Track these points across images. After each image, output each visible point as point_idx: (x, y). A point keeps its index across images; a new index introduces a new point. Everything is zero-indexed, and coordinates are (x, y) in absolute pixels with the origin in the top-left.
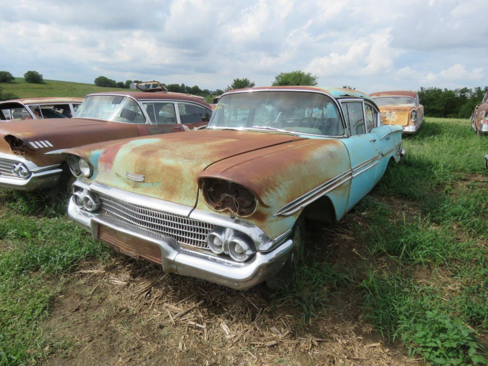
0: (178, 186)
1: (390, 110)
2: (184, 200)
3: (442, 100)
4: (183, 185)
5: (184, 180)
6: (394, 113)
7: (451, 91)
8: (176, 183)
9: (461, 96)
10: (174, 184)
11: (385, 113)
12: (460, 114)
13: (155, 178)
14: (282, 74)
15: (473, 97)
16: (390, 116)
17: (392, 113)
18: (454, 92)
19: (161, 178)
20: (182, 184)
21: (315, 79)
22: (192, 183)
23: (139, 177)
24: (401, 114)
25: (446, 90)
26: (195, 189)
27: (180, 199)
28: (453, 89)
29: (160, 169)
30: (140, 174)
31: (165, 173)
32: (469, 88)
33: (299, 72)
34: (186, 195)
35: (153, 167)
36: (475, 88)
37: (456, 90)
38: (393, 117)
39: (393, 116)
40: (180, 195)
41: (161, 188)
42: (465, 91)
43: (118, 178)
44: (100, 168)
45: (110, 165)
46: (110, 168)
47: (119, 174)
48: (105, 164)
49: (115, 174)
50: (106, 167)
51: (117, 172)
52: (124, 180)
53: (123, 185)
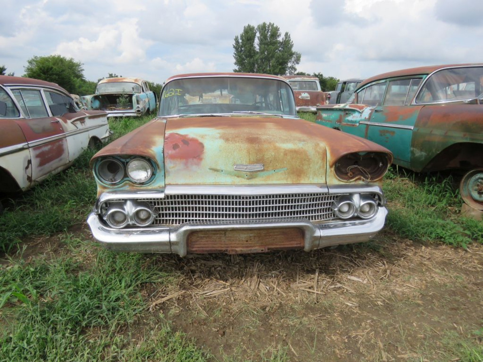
0: (305, 167)
2: (313, 179)
4: (311, 166)
5: (311, 160)
8: (303, 164)
10: (301, 166)
13: (277, 164)
14: (36, 57)
19: (285, 162)
20: (309, 164)
21: (79, 65)
22: (320, 161)
23: (257, 166)
26: (323, 167)
27: (309, 179)
29: (282, 154)
30: (257, 163)
31: (289, 157)
33: (59, 57)
34: (315, 174)
35: (273, 154)
40: (308, 176)
41: (285, 173)
43: (216, 173)
44: (173, 167)
45: (195, 160)
46: (198, 164)
47: (218, 168)
48: (184, 161)
49: (208, 170)
50: (186, 164)
51: (214, 167)
52: (229, 174)
53: (228, 180)
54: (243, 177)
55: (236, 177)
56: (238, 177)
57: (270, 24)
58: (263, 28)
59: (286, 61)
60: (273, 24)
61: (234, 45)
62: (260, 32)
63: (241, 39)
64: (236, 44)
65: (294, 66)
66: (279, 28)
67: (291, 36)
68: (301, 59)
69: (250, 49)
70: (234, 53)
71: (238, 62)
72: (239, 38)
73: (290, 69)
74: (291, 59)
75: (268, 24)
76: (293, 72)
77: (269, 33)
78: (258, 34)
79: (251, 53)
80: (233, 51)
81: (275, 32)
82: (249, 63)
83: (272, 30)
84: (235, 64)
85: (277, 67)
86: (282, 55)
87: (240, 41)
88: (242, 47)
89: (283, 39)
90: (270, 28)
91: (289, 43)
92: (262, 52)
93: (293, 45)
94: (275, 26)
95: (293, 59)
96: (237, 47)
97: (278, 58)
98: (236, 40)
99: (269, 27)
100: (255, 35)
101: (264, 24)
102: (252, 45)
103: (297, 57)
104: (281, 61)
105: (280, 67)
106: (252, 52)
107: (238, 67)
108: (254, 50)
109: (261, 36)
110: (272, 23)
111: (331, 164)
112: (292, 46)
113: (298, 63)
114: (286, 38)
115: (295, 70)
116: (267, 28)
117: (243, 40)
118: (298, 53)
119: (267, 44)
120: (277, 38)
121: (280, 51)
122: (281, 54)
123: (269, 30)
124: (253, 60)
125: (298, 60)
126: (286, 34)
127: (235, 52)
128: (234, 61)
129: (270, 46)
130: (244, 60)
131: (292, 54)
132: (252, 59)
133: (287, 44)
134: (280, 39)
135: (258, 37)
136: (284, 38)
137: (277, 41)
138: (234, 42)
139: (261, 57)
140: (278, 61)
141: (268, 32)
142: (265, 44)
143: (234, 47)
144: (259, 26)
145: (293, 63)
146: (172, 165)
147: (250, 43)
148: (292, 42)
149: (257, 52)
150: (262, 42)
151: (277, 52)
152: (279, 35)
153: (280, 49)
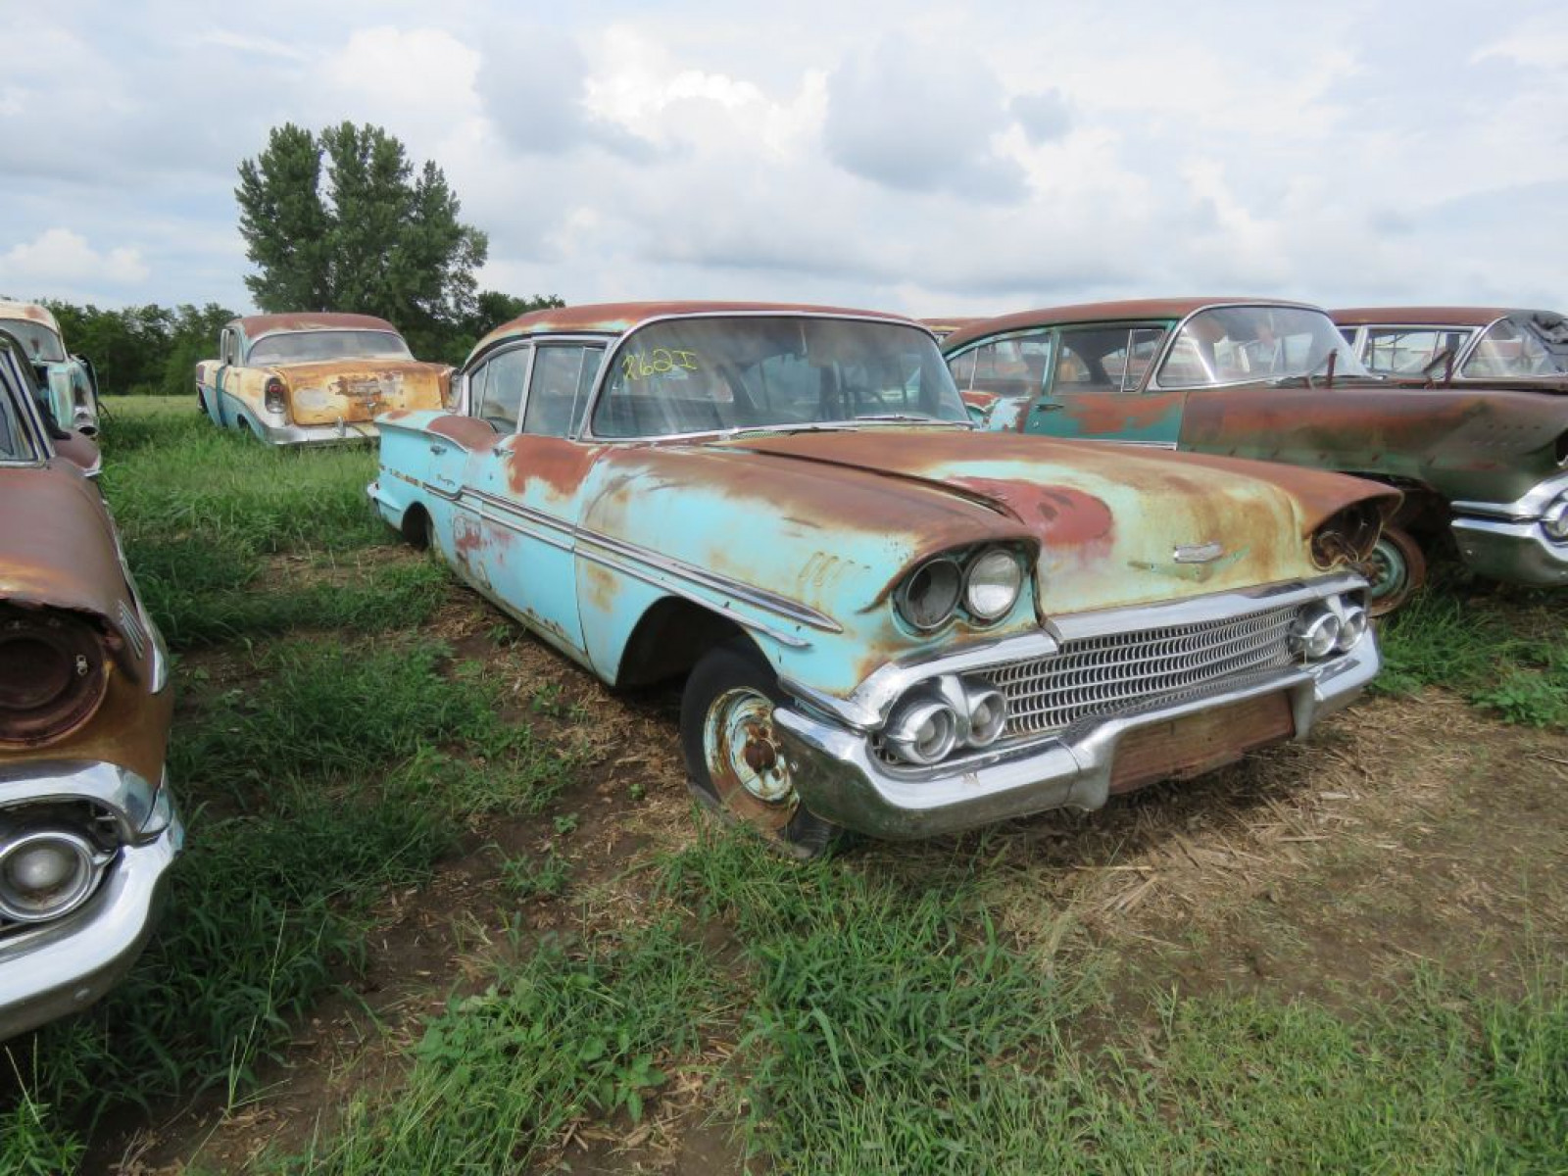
1: (386, 371)
3: (95, 343)
6: (399, 379)
7: (111, 315)
9: (147, 329)
11: (375, 380)
12: (167, 383)
15: (180, 331)
16: (392, 388)
17: (395, 379)
18: (124, 318)
23: (1213, 548)
24: (420, 381)
25: (90, 308)
28: (118, 308)
30: (1209, 539)
32: (162, 307)
36: (181, 309)
37: (126, 312)
38: (401, 392)
39: (399, 387)
42: (152, 314)
43: (1141, 573)
44: (1056, 568)
45: (1100, 544)
46: (1106, 554)
47: (1146, 560)
48: (1077, 548)
49: (1126, 568)
50: (1082, 556)
51: (1137, 558)
52: (1166, 572)
53: (1165, 588)
54: (1192, 579)
55: (1178, 580)
56: (1183, 578)
57: (369, 128)
58: (345, 141)
59: (440, 254)
60: (382, 132)
61: (242, 191)
62: (335, 154)
63: (264, 172)
64: (247, 189)
65: (468, 272)
66: (402, 146)
67: (445, 175)
68: (488, 250)
69: (308, 208)
70: (243, 220)
71: (263, 249)
72: (258, 167)
73: (456, 283)
74: (455, 248)
75: (360, 127)
76: (466, 290)
77: (370, 161)
78: (327, 161)
79: (309, 223)
80: (240, 210)
81: (389, 158)
82: (308, 257)
83: (378, 151)
84: (253, 257)
85: (412, 275)
86: (427, 233)
87: (263, 179)
88: (272, 200)
89: (419, 182)
90: (372, 142)
91: (445, 199)
92: (349, 221)
93: (457, 204)
94: (387, 136)
95: (462, 251)
96: (252, 198)
97: (413, 242)
98: (247, 172)
99: (365, 139)
100: (318, 163)
101: (348, 128)
102: (313, 197)
103: (475, 244)
104: (423, 253)
105: (422, 273)
106: (314, 218)
107: (264, 268)
108: (320, 214)
109: (340, 165)
110: (376, 127)
111: (1307, 531)
112: (454, 207)
113: (479, 264)
114: (430, 180)
115: (473, 284)
116: (359, 143)
117: (272, 177)
118: (477, 230)
119: (364, 195)
120: (399, 178)
121: (412, 219)
122: (421, 231)
123: (366, 149)
124: (323, 247)
125: (478, 254)
126: (430, 167)
127: (248, 217)
128: (246, 246)
129: (377, 204)
130: (285, 244)
131: (456, 234)
132: (318, 243)
133: (434, 200)
134: (410, 182)
135: (331, 171)
136: (424, 182)
137: (402, 187)
138: (241, 181)
139: (351, 236)
140: (413, 255)
141: (363, 156)
142: (358, 195)
143: (242, 198)
144: (326, 133)
145: (464, 260)
146: (1053, 563)
147: (305, 189)
148: (454, 194)
149: (334, 223)
150: (346, 188)
151: (404, 224)
152: (408, 170)
153: (414, 214)
